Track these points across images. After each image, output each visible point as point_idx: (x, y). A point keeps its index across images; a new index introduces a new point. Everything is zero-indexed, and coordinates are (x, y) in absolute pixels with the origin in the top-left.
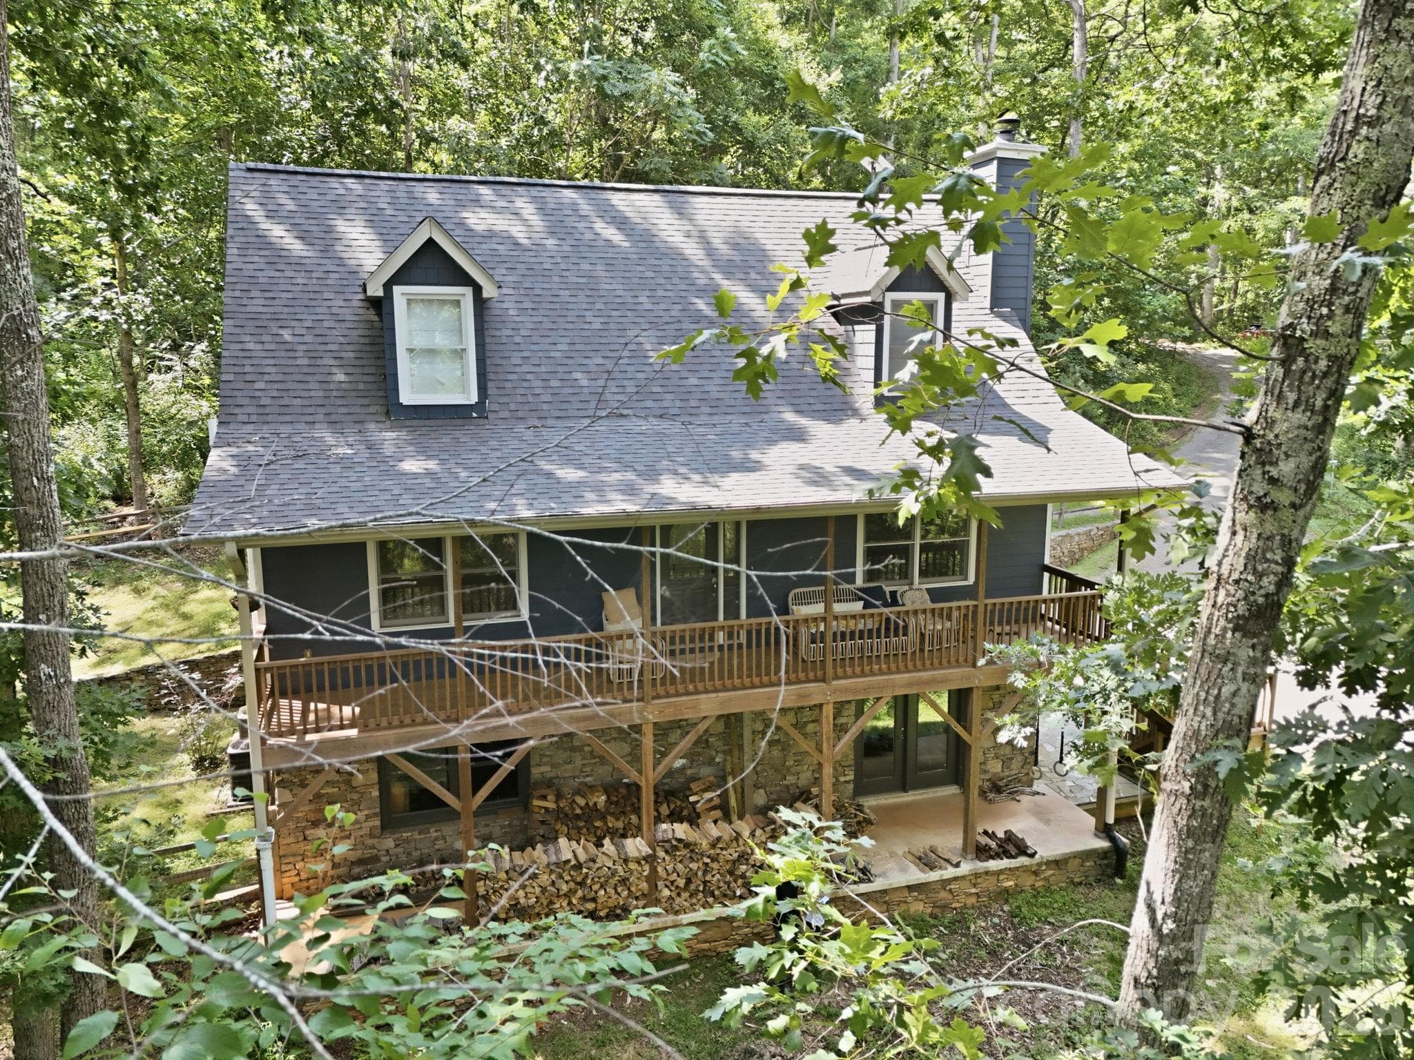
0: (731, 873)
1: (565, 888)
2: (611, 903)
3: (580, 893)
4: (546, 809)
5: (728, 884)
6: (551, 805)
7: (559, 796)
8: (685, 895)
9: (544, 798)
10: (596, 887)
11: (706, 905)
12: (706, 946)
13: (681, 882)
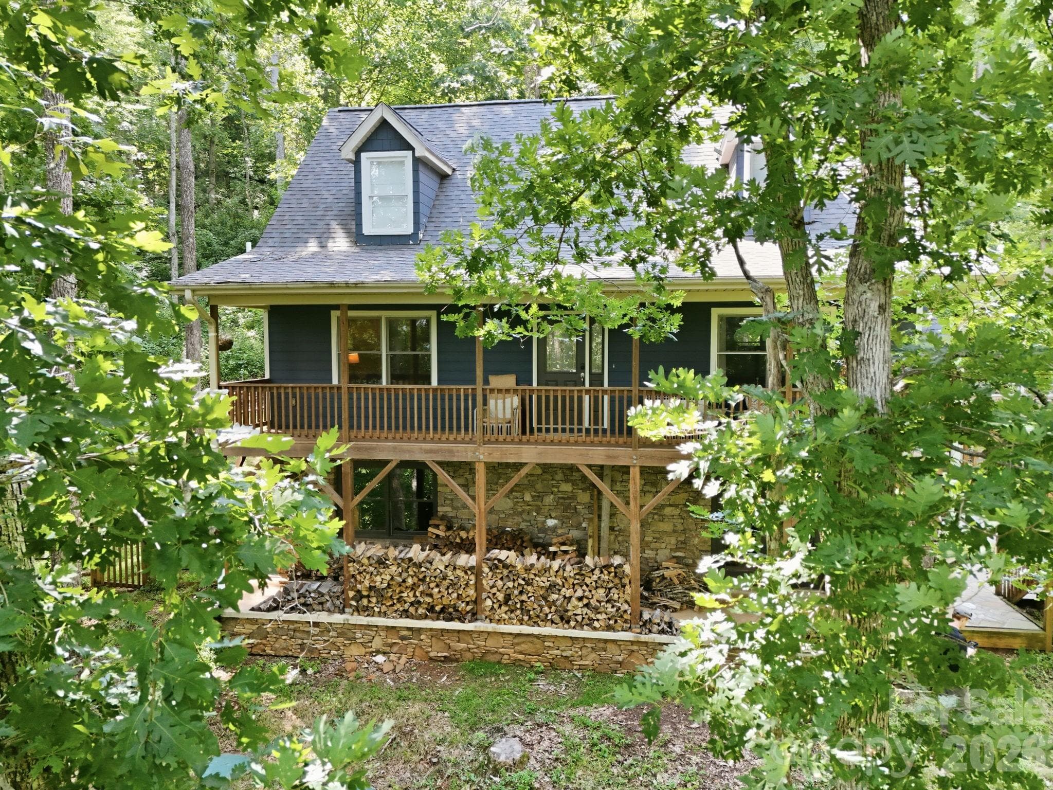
0: (545, 599)
1: (410, 581)
2: (445, 602)
3: (421, 588)
4: (438, 536)
5: (541, 607)
6: (441, 533)
7: (449, 528)
8: (504, 608)
9: (437, 527)
10: (432, 585)
11: (521, 622)
12: (521, 657)
13: (501, 596)
